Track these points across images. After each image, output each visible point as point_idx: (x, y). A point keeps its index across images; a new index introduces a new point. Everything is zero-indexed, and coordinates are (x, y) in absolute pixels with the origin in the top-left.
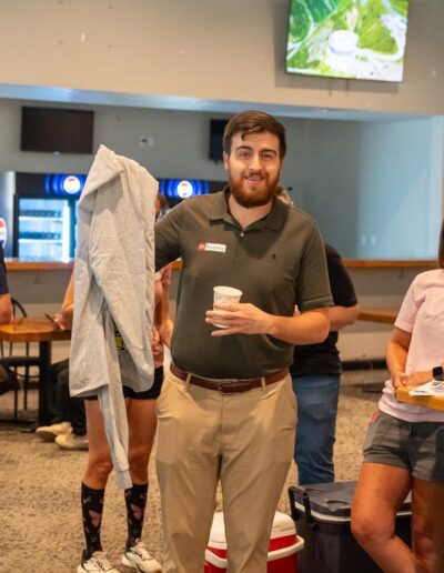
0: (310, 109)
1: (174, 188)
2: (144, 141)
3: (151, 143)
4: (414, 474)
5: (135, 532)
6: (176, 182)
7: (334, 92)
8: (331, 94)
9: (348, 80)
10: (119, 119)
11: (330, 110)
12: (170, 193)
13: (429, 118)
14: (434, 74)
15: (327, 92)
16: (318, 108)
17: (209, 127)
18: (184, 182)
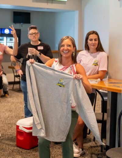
0: (42, 8)
1: (4, 31)
6: (4, 29)
7: (49, 4)
8: (48, 4)
9: (52, 0)
11: (47, 9)
13: (74, 11)
15: (47, 4)
16: (44, 8)
17: (13, 13)
18: (6, 29)
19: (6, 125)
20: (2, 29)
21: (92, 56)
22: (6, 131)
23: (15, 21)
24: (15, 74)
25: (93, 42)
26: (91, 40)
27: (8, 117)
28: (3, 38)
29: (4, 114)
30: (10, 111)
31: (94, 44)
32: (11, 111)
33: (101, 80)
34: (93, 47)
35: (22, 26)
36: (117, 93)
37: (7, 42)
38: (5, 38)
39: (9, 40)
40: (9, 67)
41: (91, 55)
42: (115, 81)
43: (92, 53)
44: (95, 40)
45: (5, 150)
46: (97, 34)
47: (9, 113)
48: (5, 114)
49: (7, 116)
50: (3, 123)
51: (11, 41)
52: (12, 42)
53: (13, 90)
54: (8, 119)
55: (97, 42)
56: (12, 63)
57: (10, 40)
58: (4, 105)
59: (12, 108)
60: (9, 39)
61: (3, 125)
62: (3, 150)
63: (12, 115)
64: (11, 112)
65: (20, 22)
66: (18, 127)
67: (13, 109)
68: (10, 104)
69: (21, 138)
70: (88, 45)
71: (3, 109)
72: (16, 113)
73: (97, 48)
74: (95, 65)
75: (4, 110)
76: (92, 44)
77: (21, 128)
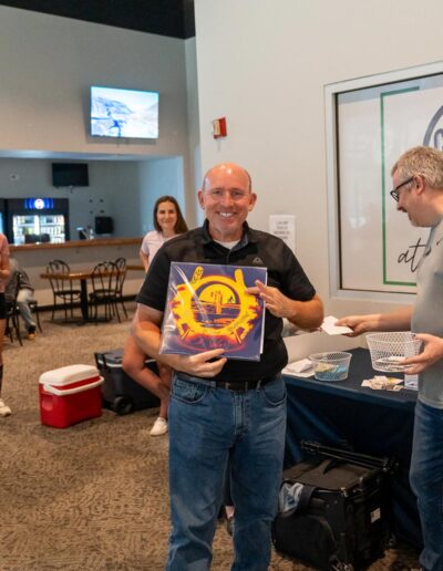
0: (107, 155)
1: (33, 203)
2: (13, 177)
3: (17, 178)
6: (34, 200)
11: (119, 155)
12: (31, 207)
14: (175, 133)
16: (112, 154)
17: (51, 167)
18: (38, 200)
20: (28, 200)
23: (57, 183)
24: (56, 290)
25: (167, 215)
26: (163, 212)
28: (33, 218)
31: (170, 219)
34: (168, 226)
35: (71, 192)
37: (40, 226)
38: (36, 218)
39: (45, 221)
40: (43, 276)
46: (173, 201)
51: (49, 224)
52: (51, 226)
53: (53, 321)
55: (174, 216)
56: (48, 268)
57: (48, 221)
60: (44, 219)
65: (67, 185)
66: (41, 386)
68: (41, 349)
69: (49, 407)
76: (165, 220)
77: (47, 388)
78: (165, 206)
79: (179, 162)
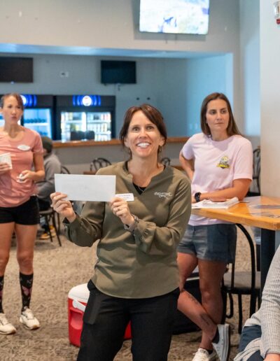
1: (80, 101)
2: (63, 74)
3: (67, 75)
4: (198, 256)
5: (26, 302)
6: (81, 97)
7: (169, 42)
8: (167, 43)
9: (176, 34)
10: (48, 62)
11: (167, 52)
12: (78, 103)
14: (226, 29)
15: (165, 42)
16: (160, 51)
17: (100, 64)
18: (86, 97)
19: (61, 295)
20: (76, 97)
21: (216, 147)
22: (57, 309)
23: (105, 80)
25: (219, 115)
26: (214, 112)
27: (69, 279)
28: (80, 115)
29: (63, 272)
30: (76, 265)
31: (221, 119)
32: (80, 264)
33: (240, 200)
34: (219, 128)
35: (119, 89)
36: (274, 232)
37: (87, 123)
38: (84, 115)
39: (92, 118)
41: (214, 144)
42: (272, 203)
43: (217, 140)
44: (223, 111)
45: (43, 350)
46: (224, 98)
47: (74, 270)
48: (65, 272)
49: (68, 276)
50: (56, 291)
51: (96, 121)
52: (98, 123)
54: (69, 282)
55: (226, 116)
56: (91, 166)
57: (95, 118)
58: (68, 252)
59: (81, 259)
60: (91, 115)
61: (54, 296)
62: (38, 351)
63: (78, 274)
64: (77, 268)
65: (114, 82)
67: (83, 261)
69: (77, 326)
70: (207, 125)
71: (64, 261)
72: (88, 271)
73: (227, 129)
74: (223, 168)
75: (65, 264)
76: (216, 122)
77: (76, 304)
78: (216, 104)
79: (229, 59)
